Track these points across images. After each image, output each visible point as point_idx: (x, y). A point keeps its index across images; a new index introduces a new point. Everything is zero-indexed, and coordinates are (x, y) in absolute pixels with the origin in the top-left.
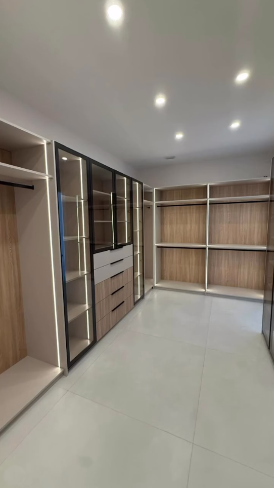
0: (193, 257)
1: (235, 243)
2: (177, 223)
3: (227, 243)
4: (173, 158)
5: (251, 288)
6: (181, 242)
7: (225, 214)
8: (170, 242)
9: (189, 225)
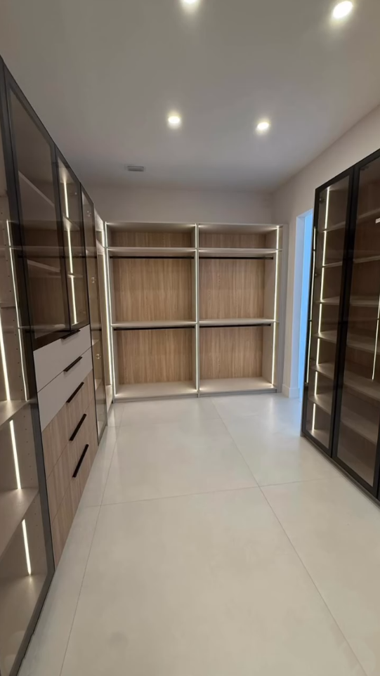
0: (171, 343)
1: (227, 317)
2: (143, 288)
3: (218, 318)
4: (140, 169)
5: (248, 377)
6: (151, 320)
7: (213, 274)
8: (133, 320)
9: (163, 291)
